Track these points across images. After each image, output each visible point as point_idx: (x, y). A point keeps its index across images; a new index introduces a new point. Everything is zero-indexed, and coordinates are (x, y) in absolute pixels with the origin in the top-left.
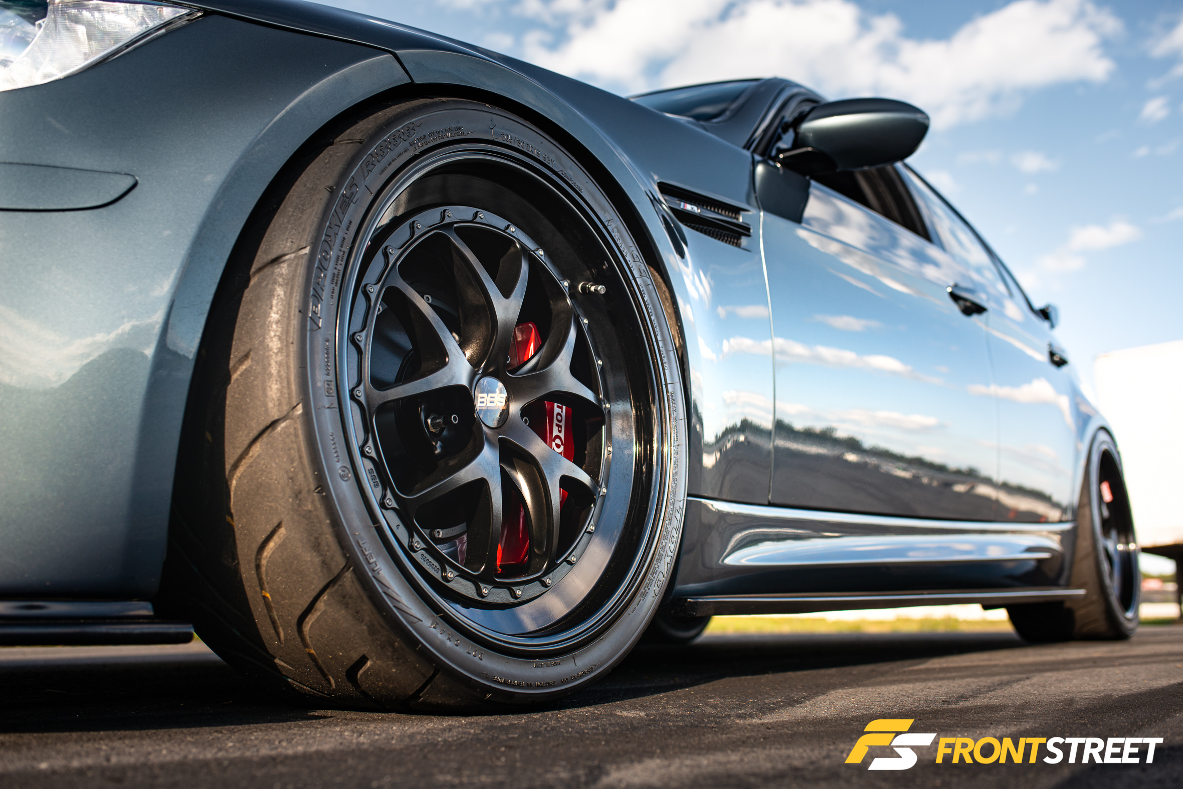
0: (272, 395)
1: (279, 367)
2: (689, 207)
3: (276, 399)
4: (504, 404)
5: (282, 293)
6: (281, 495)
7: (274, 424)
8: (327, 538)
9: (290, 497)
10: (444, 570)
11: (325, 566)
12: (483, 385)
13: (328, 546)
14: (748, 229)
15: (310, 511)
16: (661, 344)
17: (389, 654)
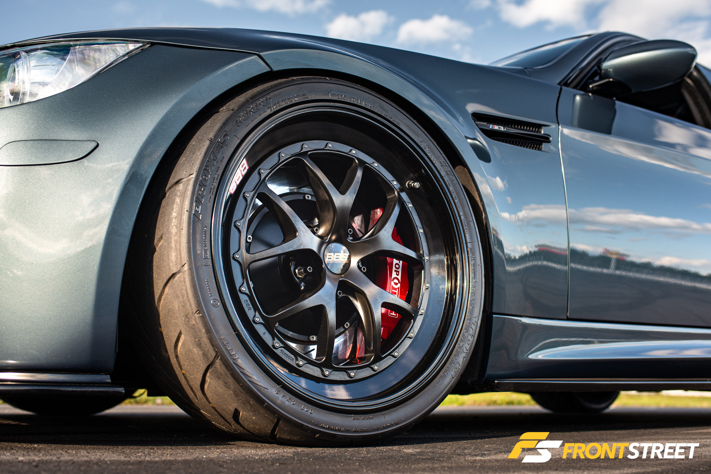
0: (172, 259)
1: (176, 243)
2: (496, 127)
3: (174, 261)
4: (347, 259)
5: (179, 201)
6: (179, 316)
7: (173, 275)
8: (204, 340)
9: (183, 317)
10: (297, 360)
11: (205, 356)
12: (331, 248)
13: (205, 344)
14: (548, 139)
15: (194, 325)
16: (462, 218)
17: (249, 408)
